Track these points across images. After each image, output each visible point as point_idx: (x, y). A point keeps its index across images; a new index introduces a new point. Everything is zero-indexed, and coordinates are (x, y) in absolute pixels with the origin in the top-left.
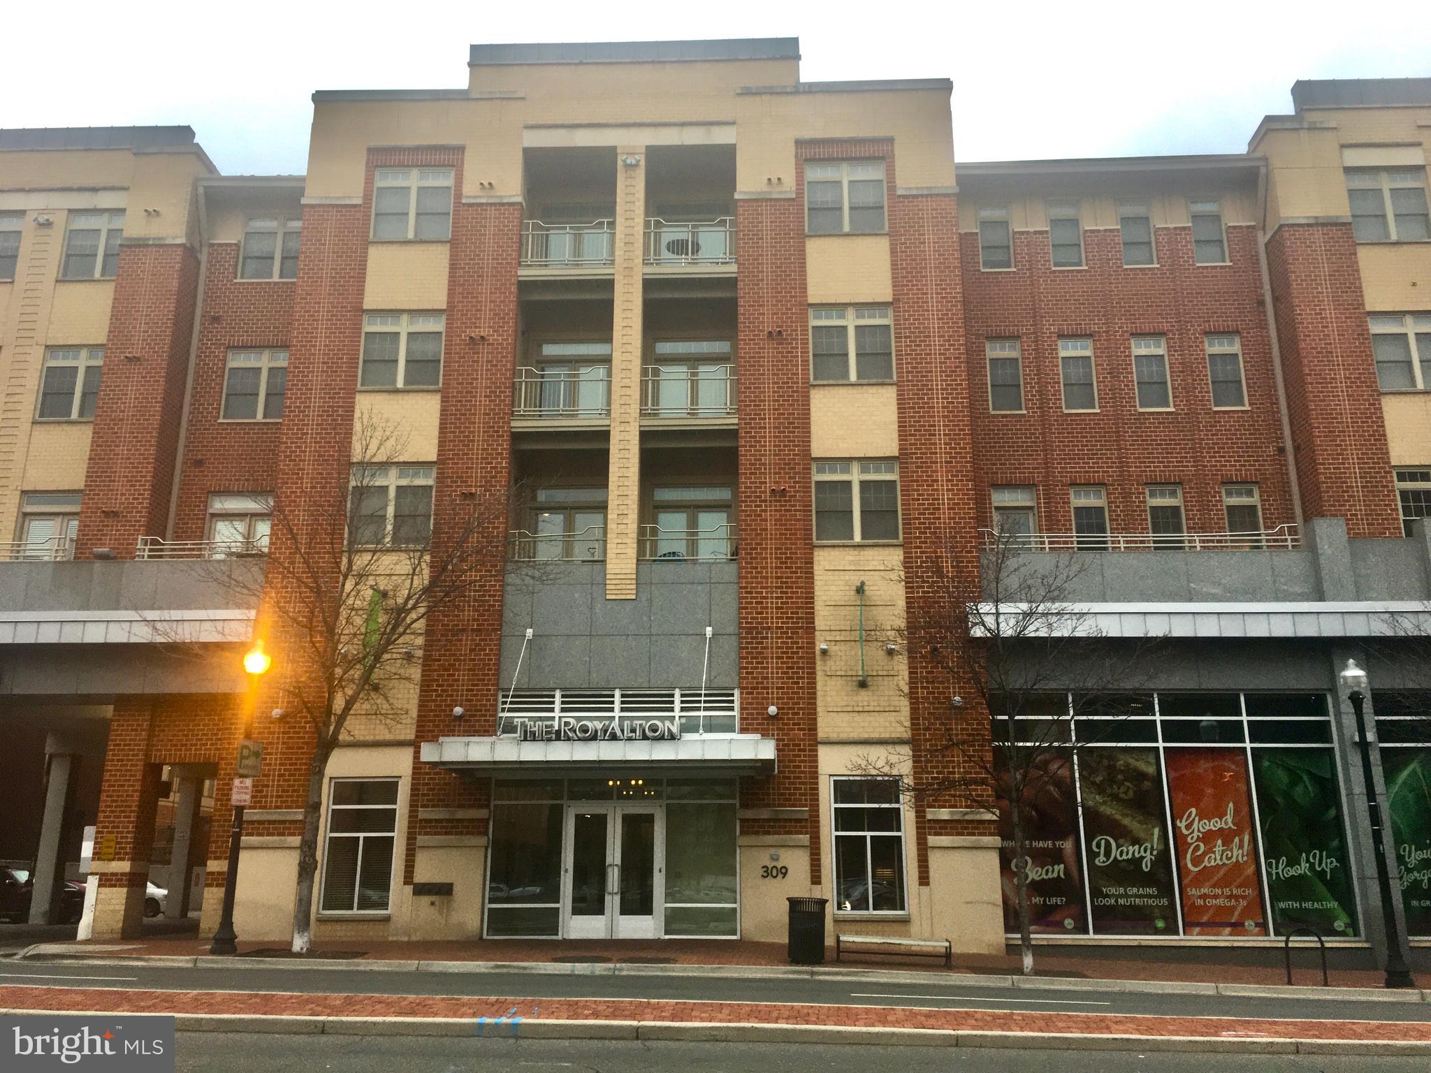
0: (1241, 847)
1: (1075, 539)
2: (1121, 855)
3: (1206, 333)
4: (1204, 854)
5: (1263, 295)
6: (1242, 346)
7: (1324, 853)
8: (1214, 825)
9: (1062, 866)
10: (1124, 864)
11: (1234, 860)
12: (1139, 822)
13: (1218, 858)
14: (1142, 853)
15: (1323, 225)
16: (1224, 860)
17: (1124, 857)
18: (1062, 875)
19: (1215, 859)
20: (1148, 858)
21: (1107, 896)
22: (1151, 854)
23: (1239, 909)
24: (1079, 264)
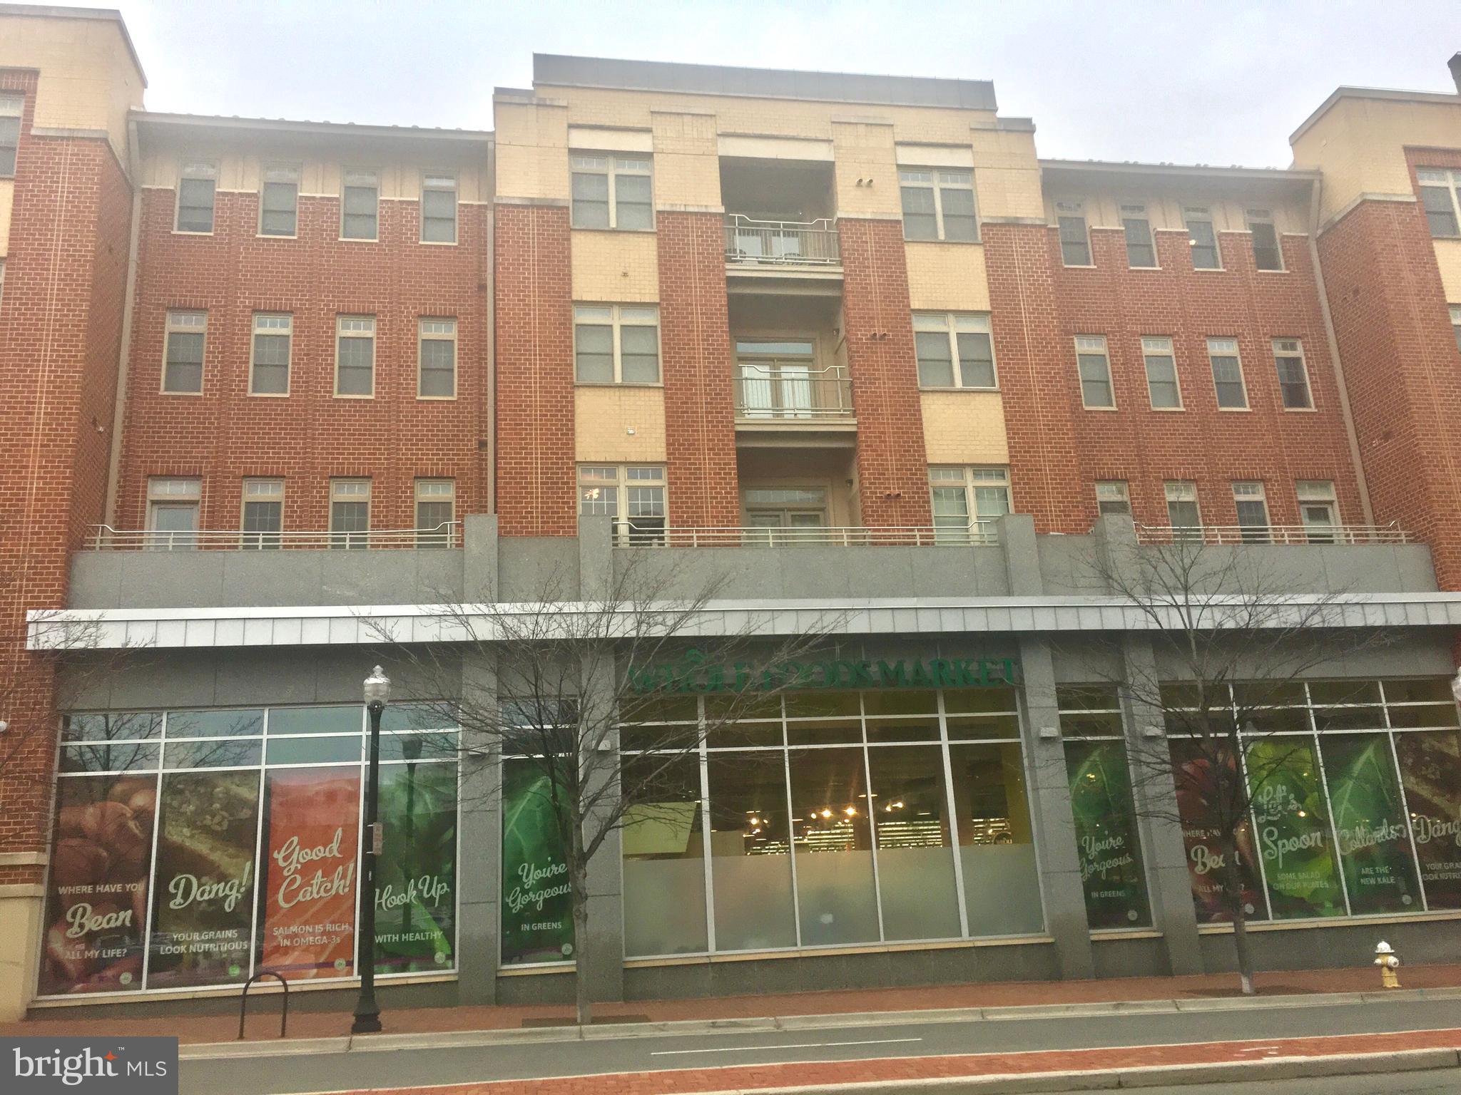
0: (344, 876)
1: (242, 536)
2: (202, 895)
3: (420, 316)
4: (300, 887)
5: (486, 279)
6: (459, 331)
7: (436, 878)
8: (318, 853)
9: (130, 912)
10: (204, 905)
11: (333, 892)
12: (230, 856)
13: (315, 891)
14: (227, 892)
15: (539, 207)
16: (322, 893)
17: (206, 897)
18: (128, 923)
19: (312, 893)
20: (233, 898)
21: (178, 943)
22: (238, 891)
23: (331, 947)
24: (293, 234)
